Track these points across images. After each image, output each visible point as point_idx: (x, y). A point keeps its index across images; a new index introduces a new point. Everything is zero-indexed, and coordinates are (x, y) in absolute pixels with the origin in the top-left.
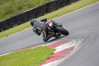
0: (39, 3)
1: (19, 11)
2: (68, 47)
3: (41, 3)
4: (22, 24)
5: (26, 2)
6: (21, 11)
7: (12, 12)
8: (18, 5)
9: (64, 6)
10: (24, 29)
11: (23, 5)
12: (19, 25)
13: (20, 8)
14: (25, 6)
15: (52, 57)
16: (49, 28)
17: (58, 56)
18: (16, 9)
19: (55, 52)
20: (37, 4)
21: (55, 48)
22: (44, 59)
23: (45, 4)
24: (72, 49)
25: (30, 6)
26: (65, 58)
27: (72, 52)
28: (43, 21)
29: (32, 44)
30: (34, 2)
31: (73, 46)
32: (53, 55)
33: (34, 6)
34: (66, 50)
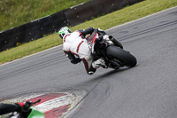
0: (7, 24)
3: (11, 24)
20: (5, 26)
23: (18, 26)
24: (65, 109)
34: (54, 110)
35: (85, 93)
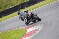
0: (17, 3)
1: (6, 8)
2: (35, 29)
3: (18, 3)
4: (7, 15)
5: (9, 2)
6: (7, 8)
7: (1, 9)
8: (5, 4)
9: (32, 5)
10: (8, 18)
11: (8, 4)
12: (5, 16)
13: (6, 6)
14: (9, 5)
15: (25, 35)
16: (29, 17)
17: (29, 34)
18: (3, 6)
19: (27, 32)
20: (16, 4)
21: (27, 30)
22: (20, 36)
23: (21, 3)
24: (37, 30)
25: (12, 5)
26: (33, 36)
27: (37, 32)
28: (25, 12)
29: (13, 27)
30: (15, 2)
31: (37, 28)
32: (26, 34)
33: (14, 5)
34: (34, 31)
35: (43, 25)
